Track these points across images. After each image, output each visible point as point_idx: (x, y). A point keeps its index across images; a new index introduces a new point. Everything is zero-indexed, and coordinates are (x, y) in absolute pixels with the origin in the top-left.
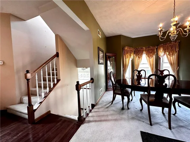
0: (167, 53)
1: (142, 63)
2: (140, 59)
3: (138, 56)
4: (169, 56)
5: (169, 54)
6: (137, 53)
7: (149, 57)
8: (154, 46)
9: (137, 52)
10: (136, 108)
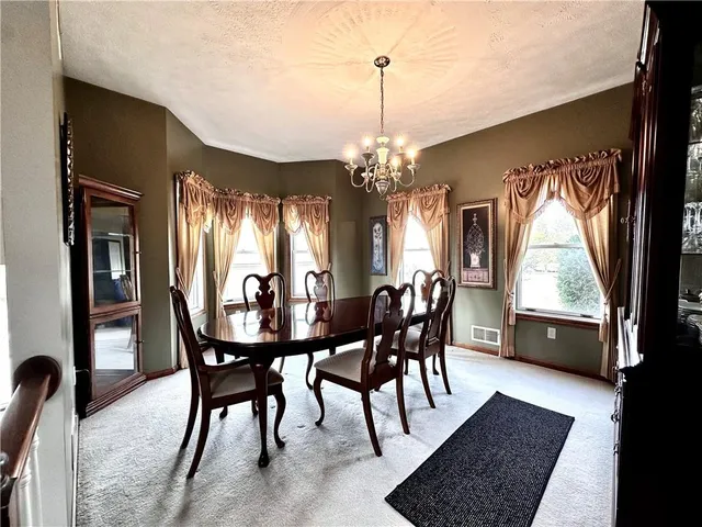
0: (308, 225)
1: (239, 248)
2: (236, 234)
3: (230, 224)
4: (310, 233)
5: (312, 229)
6: (227, 211)
7: (261, 227)
8: (275, 197)
9: (226, 207)
10: (300, 424)
